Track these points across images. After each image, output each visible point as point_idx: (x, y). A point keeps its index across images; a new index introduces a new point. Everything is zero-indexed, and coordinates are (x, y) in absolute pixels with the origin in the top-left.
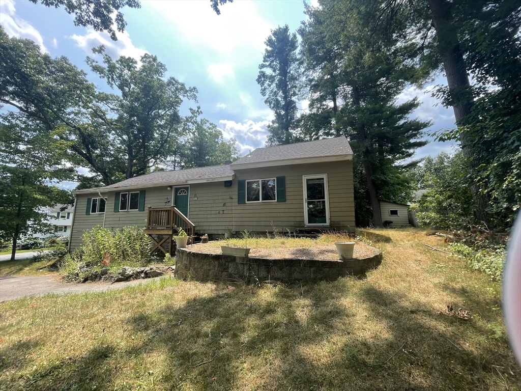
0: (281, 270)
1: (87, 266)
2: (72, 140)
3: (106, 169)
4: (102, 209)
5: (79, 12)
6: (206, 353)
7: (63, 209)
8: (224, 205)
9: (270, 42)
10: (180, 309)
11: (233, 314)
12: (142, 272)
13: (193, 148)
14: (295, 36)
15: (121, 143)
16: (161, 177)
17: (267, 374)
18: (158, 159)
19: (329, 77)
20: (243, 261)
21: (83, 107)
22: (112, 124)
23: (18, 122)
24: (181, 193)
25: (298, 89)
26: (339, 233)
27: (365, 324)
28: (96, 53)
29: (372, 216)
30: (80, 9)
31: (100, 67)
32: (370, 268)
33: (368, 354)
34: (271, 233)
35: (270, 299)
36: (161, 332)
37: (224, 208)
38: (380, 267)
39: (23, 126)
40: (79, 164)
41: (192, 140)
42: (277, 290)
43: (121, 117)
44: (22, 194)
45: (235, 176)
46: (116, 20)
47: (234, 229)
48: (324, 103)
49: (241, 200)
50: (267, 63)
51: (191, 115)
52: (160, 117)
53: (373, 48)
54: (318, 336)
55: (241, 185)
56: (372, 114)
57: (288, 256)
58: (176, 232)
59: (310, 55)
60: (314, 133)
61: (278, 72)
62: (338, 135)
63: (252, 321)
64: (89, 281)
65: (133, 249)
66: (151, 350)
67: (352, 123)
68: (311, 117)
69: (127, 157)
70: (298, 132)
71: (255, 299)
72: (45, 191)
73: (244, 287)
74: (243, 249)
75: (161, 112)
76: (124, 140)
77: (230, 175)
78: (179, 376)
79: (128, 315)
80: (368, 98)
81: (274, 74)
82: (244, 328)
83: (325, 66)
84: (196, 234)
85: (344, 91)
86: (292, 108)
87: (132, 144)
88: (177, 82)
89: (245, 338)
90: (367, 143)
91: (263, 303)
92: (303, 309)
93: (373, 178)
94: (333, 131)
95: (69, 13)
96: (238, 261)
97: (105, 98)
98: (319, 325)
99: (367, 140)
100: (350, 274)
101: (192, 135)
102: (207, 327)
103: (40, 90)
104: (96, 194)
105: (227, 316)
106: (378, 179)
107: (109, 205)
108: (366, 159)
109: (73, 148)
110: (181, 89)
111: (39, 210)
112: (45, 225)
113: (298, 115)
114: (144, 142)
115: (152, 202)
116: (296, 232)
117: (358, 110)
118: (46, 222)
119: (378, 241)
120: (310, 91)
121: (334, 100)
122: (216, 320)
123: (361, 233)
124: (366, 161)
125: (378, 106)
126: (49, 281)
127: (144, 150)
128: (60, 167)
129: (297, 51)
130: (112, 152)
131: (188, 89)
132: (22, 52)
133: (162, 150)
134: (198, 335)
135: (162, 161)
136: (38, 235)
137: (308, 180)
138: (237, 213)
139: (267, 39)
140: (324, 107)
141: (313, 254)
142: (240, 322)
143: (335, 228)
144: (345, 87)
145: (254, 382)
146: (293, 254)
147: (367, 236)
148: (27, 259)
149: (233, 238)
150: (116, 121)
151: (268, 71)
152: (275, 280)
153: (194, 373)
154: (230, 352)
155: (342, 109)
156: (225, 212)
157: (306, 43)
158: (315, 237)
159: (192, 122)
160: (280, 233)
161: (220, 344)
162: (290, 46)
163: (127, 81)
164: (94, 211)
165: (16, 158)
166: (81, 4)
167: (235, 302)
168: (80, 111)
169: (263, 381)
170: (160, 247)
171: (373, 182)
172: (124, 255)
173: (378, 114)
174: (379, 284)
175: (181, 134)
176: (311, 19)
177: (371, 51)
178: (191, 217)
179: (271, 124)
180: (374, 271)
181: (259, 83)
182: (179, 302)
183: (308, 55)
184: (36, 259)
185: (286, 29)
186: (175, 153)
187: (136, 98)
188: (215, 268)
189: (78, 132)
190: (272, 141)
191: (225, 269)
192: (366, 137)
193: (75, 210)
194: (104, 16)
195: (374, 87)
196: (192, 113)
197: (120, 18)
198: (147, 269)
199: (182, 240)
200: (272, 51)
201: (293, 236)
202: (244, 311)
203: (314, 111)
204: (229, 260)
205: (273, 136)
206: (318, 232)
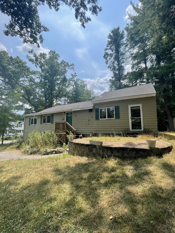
0: (118, 152)
1: (31, 148)
2: (22, 93)
3: (36, 105)
4: (35, 123)
5: (24, 37)
6: (86, 186)
7: (19, 123)
8: (89, 120)
9: (110, 37)
10: (73, 167)
11: (96, 171)
12: (54, 151)
13: (73, 93)
14: (123, 32)
15: (42, 93)
16: (60, 108)
17: (113, 197)
18: (58, 99)
19: (142, 51)
20: (100, 147)
21: (26, 78)
22: (37, 84)
23: (2, 86)
24: (69, 115)
25: (125, 59)
26: (149, 135)
27: (162, 179)
28: (30, 53)
29: (168, 125)
30: (25, 35)
31: (32, 59)
32: (165, 153)
33: (162, 193)
34: (113, 134)
35: (113, 165)
36: (66, 176)
37: (89, 122)
38: (171, 153)
39: (4, 88)
40: (25, 103)
41: (73, 89)
42: (116, 161)
43: (41, 81)
44: (5, 117)
45: (94, 106)
46: (40, 38)
47: (94, 132)
48: (140, 65)
49: (97, 118)
50: (109, 48)
51: (72, 77)
52: (58, 79)
53: (168, 33)
54: (137, 183)
55: (97, 110)
56: (168, 69)
57: (121, 146)
58: (68, 134)
59: (132, 41)
60: (134, 82)
61: (114, 51)
62: (148, 83)
63: (105, 174)
64: (33, 154)
65: (49, 141)
66: (63, 183)
67: (156, 76)
68: (133, 73)
69: (44, 99)
70: (126, 82)
71: (106, 165)
72: (13, 115)
73: (100, 159)
74: (100, 142)
75: (58, 77)
76: (43, 91)
77: (91, 106)
78: (76, 193)
79: (52, 169)
80: (166, 61)
81: (112, 53)
82: (101, 177)
83: (140, 46)
84: (76, 134)
85: (151, 58)
86: (122, 69)
87: (46, 93)
88: (65, 62)
89: (102, 181)
90: (165, 86)
91: (110, 167)
92: (129, 170)
93: (169, 105)
94: (145, 80)
95: (21, 38)
96: (97, 147)
97: (34, 73)
98: (138, 178)
99: (165, 84)
100: (154, 155)
101: (72, 87)
102: (85, 175)
103: (10, 72)
104: (33, 116)
105: (94, 172)
106: (172, 105)
107: (38, 121)
108: (164, 94)
109: (23, 96)
110: (67, 65)
111: (11, 123)
112: (13, 130)
113: (125, 73)
114: (51, 92)
115: (56, 120)
116: (125, 134)
117: (160, 68)
118: (13, 128)
119: (171, 139)
120: (131, 60)
121: (145, 63)
122: (89, 173)
123: (161, 135)
124: (164, 95)
125: (171, 64)
126: (17, 153)
127: (51, 95)
128: (18, 104)
129: (124, 39)
130: (38, 97)
131: (70, 65)
132: (3, 57)
133: (59, 95)
134: (82, 179)
135: (59, 100)
136: (11, 134)
137: (131, 107)
138: (95, 125)
139: (108, 35)
140: (140, 67)
141: (135, 145)
142: (100, 175)
143: (147, 132)
144: (151, 56)
145: (107, 199)
146: (124, 145)
147: (164, 136)
148: (8, 144)
149: (94, 136)
150: (39, 83)
151: (109, 52)
152: (115, 157)
153: (82, 193)
154: (96, 186)
155: (150, 68)
156: (90, 124)
157: (129, 34)
158: (135, 137)
159: (72, 81)
160: (117, 134)
161: (91, 183)
162: (120, 37)
163: (43, 64)
164: (32, 124)
165: (2, 102)
166: (25, 33)
167: (96, 166)
168: (25, 80)
169: (111, 199)
170: (61, 140)
171: (169, 106)
172: (46, 143)
173: (172, 69)
174: (170, 161)
175: (67, 87)
176: (132, 21)
177: (167, 35)
178: (74, 126)
179: (111, 79)
180: (168, 155)
181: (104, 58)
182: (72, 165)
183: (130, 41)
184: (11, 144)
185: (118, 29)
186: (65, 96)
187: (47, 72)
188: (86, 150)
189: (24, 89)
190: (112, 87)
191: (91, 151)
192: (164, 83)
193: (25, 123)
194: (34, 37)
195: (169, 54)
196: (72, 76)
197: (41, 37)
198: (56, 150)
199: (71, 137)
200: (111, 41)
201: (124, 136)
202: (102, 170)
203: (134, 70)
204: (93, 146)
205: (112, 85)
206: (137, 134)
